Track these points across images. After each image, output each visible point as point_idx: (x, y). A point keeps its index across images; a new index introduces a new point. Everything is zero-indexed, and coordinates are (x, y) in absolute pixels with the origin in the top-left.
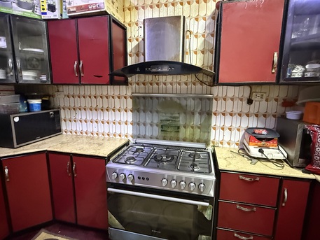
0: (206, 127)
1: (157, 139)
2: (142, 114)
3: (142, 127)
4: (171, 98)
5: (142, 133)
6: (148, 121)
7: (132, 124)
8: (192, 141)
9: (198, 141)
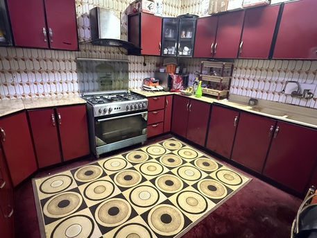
0: (126, 80)
1: (98, 91)
2: (85, 74)
3: (86, 84)
4: (105, 62)
5: (87, 89)
6: (90, 79)
7: (77, 82)
8: (119, 89)
9: (123, 89)
